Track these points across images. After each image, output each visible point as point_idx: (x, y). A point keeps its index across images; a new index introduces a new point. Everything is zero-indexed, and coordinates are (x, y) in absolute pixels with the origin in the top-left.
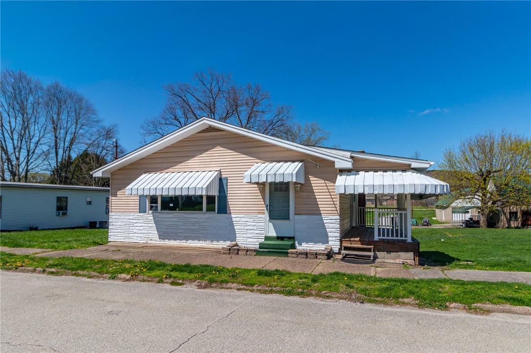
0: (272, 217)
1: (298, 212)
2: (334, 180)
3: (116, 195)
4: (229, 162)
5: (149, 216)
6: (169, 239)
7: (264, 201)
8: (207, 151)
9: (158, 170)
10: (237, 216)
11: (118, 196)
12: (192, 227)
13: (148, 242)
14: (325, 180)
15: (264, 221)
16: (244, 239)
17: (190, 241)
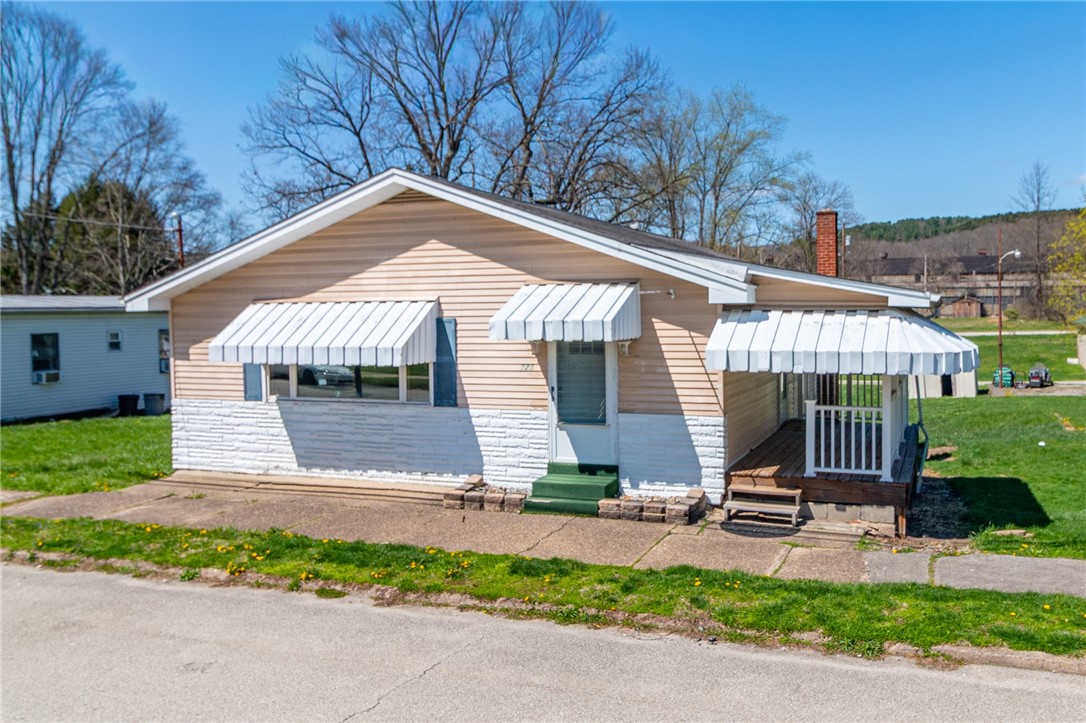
0: (565, 418)
1: (625, 406)
2: (707, 331)
3: (186, 356)
4: (460, 279)
5: (269, 408)
6: (324, 467)
7: (546, 377)
8: (407, 248)
9: (285, 294)
10: (482, 412)
11: (191, 357)
12: (375, 438)
13: (271, 472)
14: (690, 330)
15: (546, 427)
16: (500, 468)
17: (371, 472)
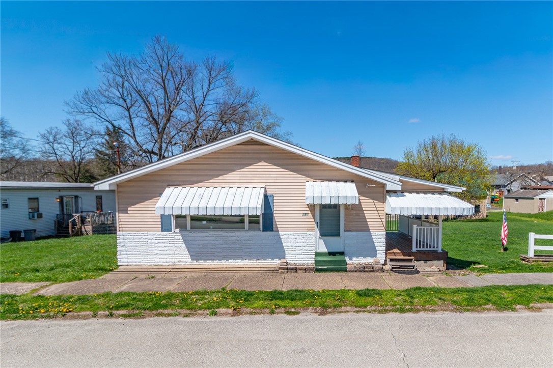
0: (323, 234)
1: (347, 229)
3: (126, 211)
4: (275, 178)
5: (176, 235)
6: (205, 260)
7: (314, 219)
8: (250, 165)
10: (285, 233)
11: (129, 212)
12: (232, 246)
13: (176, 264)
14: (373, 200)
15: (314, 238)
16: (293, 256)
17: (230, 261)
